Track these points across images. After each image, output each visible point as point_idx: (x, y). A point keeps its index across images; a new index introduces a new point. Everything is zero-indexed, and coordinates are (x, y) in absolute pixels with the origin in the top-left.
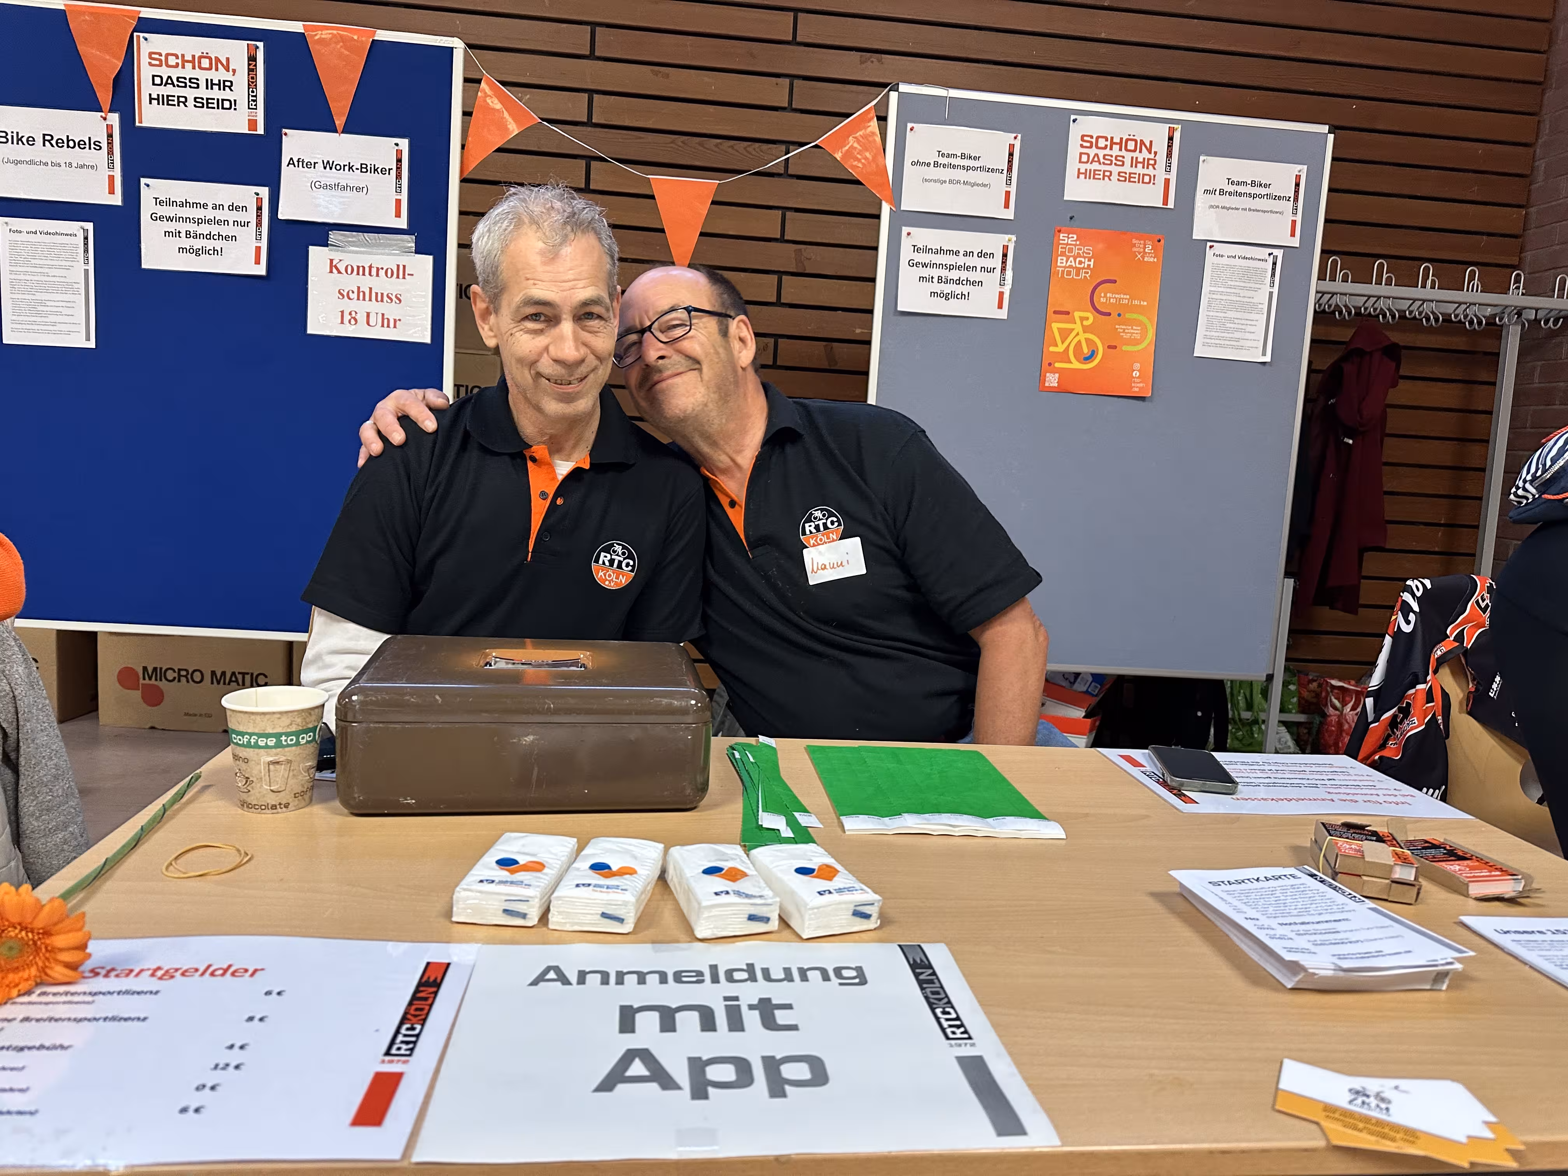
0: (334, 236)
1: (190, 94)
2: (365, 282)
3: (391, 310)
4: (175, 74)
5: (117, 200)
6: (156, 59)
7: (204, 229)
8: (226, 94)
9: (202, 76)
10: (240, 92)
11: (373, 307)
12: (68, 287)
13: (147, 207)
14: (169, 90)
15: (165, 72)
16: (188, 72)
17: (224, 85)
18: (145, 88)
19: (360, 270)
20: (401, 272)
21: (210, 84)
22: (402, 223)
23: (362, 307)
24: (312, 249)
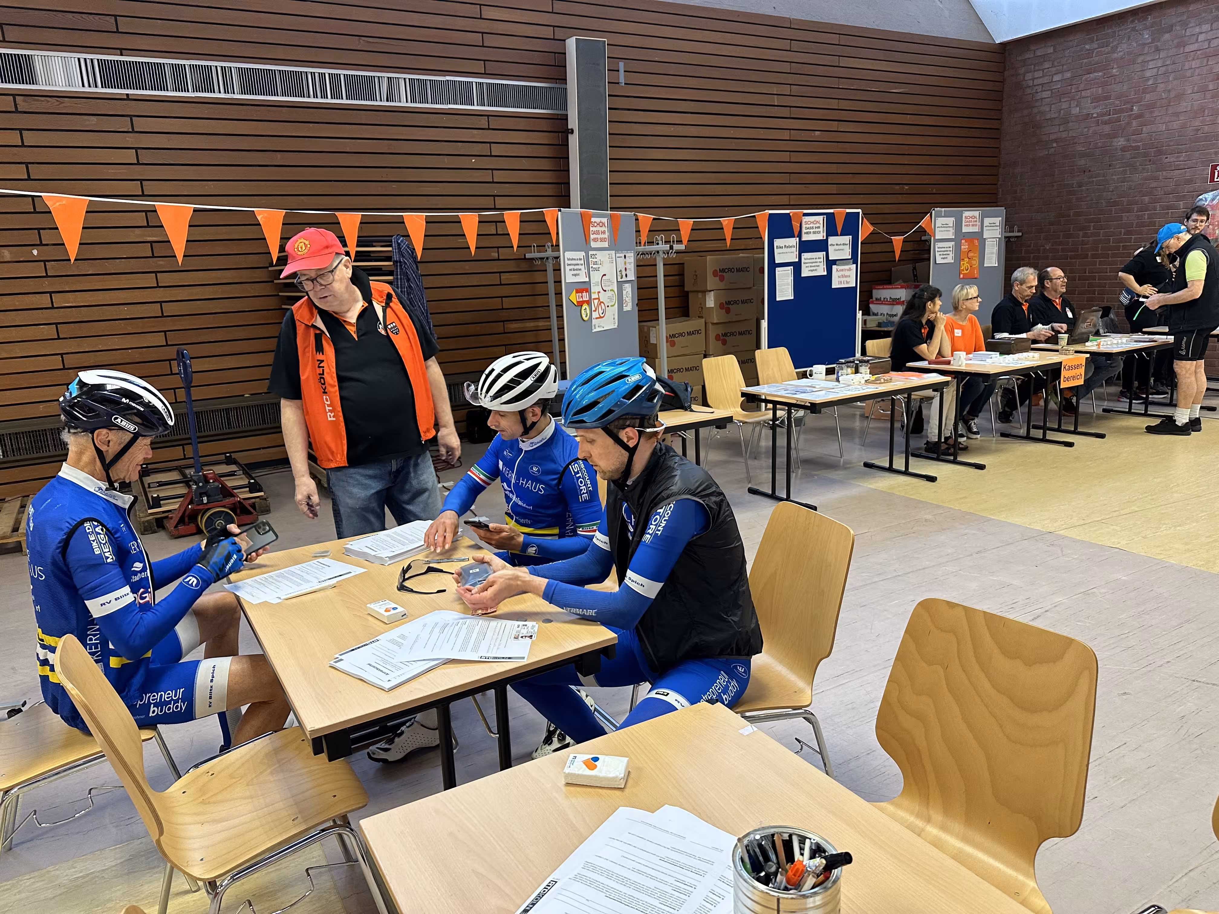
0: (837, 262)
1: (812, 231)
2: (843, 273)
3: (848, 279)
4: (809, 226)
5: (797, 260)
6: (806, 223)
7: (814, 264)
8: (818, 230)
9: (814, 226)
10: (821, 229)
11: (845, 279)
12: (788, 284)
13: (803, 260)
14: (808, 230)
15: (807, 226)
16: (812, 225)
17: (819, 227)
18: (804, 230)
19: (842, 270)
20: (850, 270)
22: (850, 257)
23: (842, 279)
24: (833, 266)
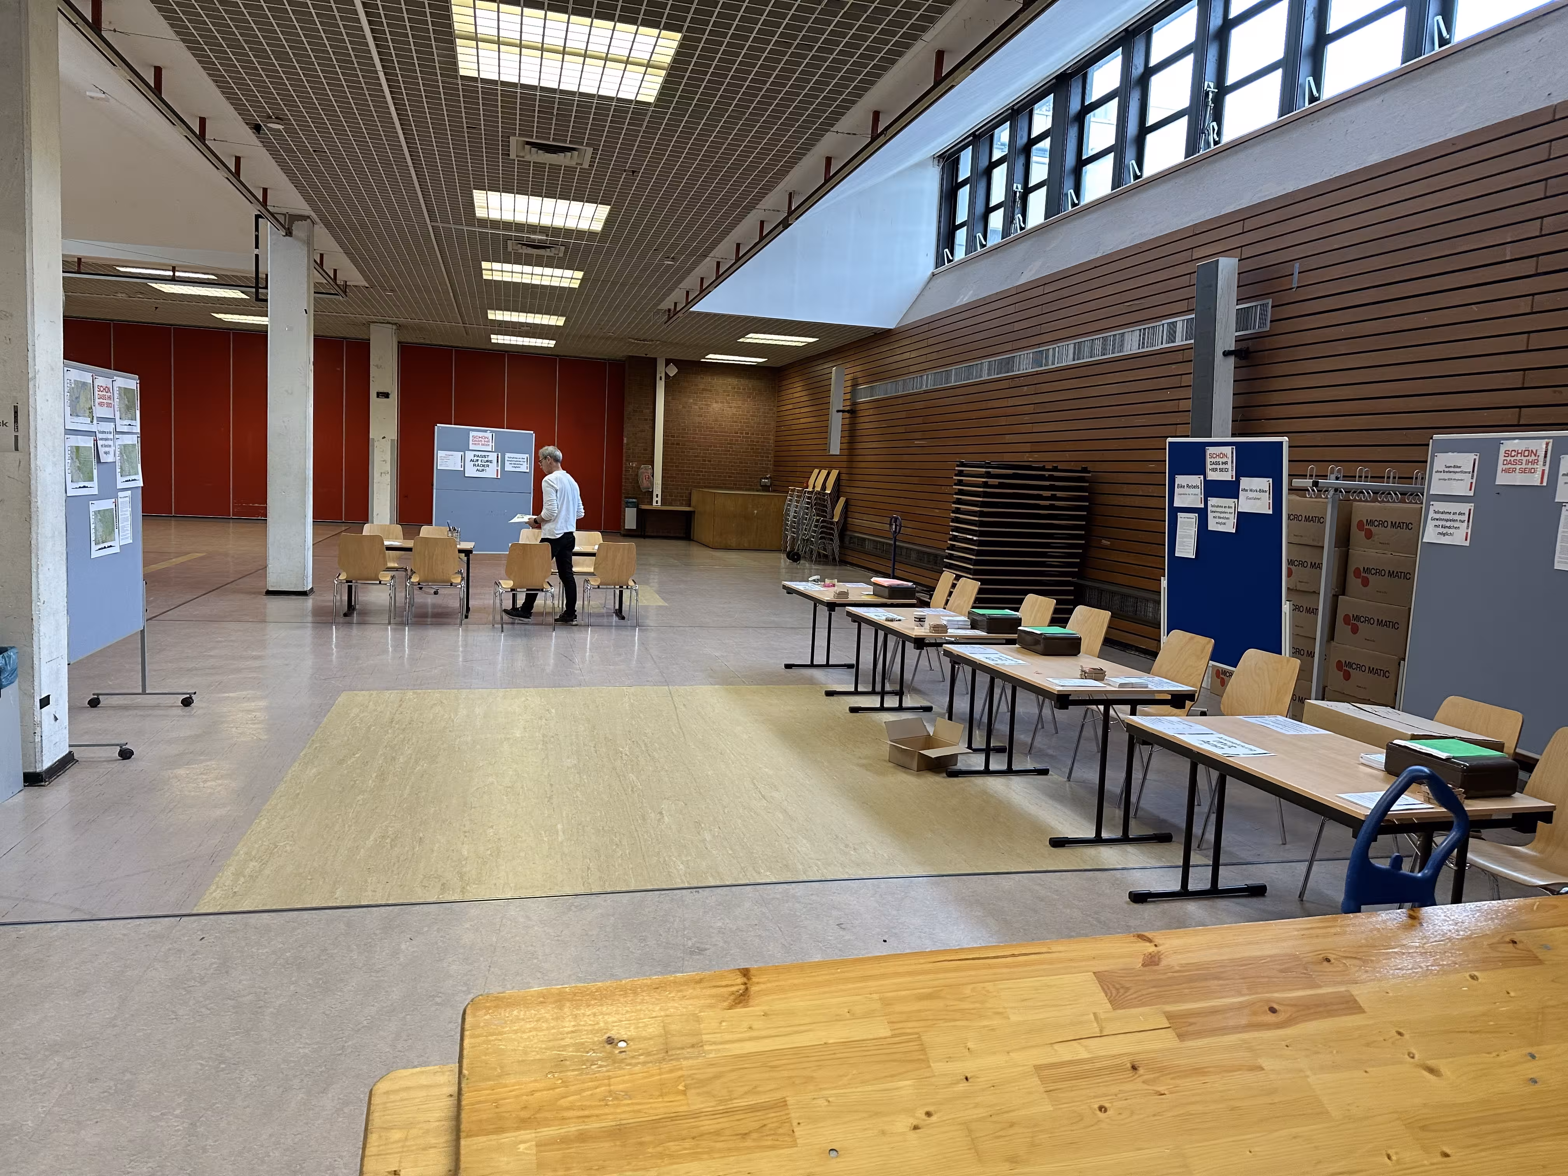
1: (1218, 467)
4: (1215, 460)
5: (1203, 506)
6: (1211, 456)
7: (1222, 515)
8: (1226, 466)
9: (1221, 460)
10: (1229, 466)
13: (1209, 508)
14: (1214, 466)
15: (1213, 460)
16: (1218, 460)
17: (1226, 463)
18: (1209, 466)
21: (1223, 463)
